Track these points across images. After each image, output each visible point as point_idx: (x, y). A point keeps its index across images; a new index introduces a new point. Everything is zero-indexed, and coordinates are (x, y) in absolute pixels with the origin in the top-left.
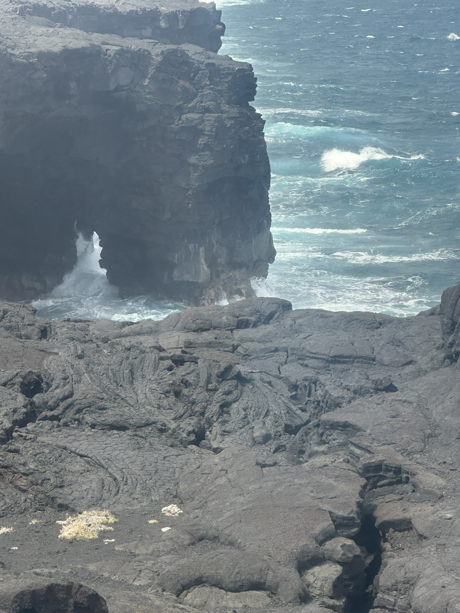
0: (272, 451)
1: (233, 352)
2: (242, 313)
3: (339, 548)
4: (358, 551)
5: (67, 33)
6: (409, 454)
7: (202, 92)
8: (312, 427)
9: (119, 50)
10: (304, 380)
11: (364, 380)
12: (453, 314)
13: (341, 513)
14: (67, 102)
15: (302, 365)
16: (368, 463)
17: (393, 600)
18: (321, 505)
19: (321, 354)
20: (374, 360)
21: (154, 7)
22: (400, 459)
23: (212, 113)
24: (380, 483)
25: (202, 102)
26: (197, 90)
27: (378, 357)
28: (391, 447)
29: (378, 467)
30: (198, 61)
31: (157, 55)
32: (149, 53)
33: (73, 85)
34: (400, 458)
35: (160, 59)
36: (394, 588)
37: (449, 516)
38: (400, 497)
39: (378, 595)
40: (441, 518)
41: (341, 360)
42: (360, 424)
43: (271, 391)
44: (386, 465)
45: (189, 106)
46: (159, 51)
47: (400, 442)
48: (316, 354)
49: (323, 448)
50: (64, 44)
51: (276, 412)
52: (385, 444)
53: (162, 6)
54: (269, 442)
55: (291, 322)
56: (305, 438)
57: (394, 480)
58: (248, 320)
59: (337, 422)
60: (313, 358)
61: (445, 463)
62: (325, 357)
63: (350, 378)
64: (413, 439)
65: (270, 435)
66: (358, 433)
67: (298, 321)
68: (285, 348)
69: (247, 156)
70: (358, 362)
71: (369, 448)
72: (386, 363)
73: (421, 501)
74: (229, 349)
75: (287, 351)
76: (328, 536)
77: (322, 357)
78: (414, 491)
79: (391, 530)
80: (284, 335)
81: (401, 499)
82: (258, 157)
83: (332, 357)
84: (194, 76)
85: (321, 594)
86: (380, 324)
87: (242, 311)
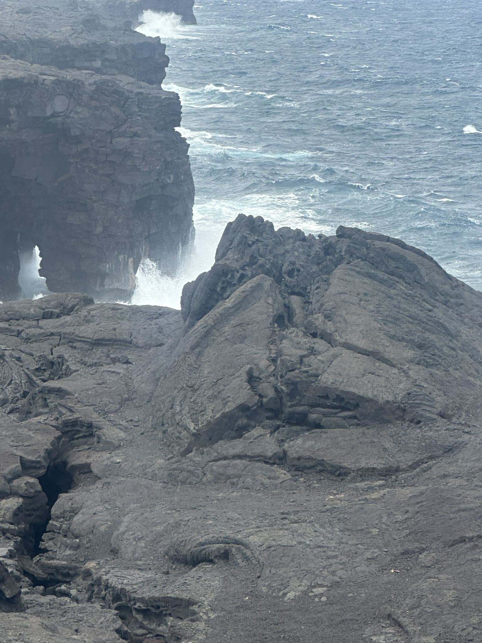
0: (7, 412)
1: (18, 337)
2: (48, 306)
3: (23, 485)
4: (39, 488)
5: (7, 64)
6: (104, 413)
7: (131, 118)
8: (37, 393)
9: (55, 80)
10: (58, 357)
11: (104, 358)
12: (190, 304)
13: (30, 458)
14: (8, 126)
15: (71, 347)
16: (67, 420)
17: (59, 525)
18: (15, 451)
19: (87, 338)
20: (130, 343)
21: (104, 41)
22: (94, 418)
23: (141, 137)
24: (76, 436)
25: (131, 127)
26: (126, 116)
27: (135, 340)
28: (91, 408)
29: (75, 423)
30: (128, 91)
31: (90, 85)
32: (83, 84)
33: (12, 111)
34: (95, 415)
35: (93, 88)
36: (62, 516)
37: (118, 460)
38: (89, 447)
39: (51, 522)
40: (112, 462)
41: (103, 343)
42: (70, 390)
43: (17, 364)
44: (80, 422)
45: (120, 131)
46: (92, 81)
47: (99, 404)
48: (83, 337)
49: (46, 410)
50: (4, 74)
51: (17, 382)
52: (86, 406)
53: (112, 40)
54: (6, 405)
55: (86, 314)
56: (32, 401)
57: (87, 434)
58: (52, 312)
59: (52, 388)
60: (80, 341)
61: (132, 420)
62: (89, 340)
63: (94, 356)
64: (111, 401)
65: (8, 399)
66: (67, 397)
67: (92, 313)
68: (59, 332)
69: (172, 176)
70: (117, 345)
71: (72, 409)
72: (140, 346)
73: (103, 450)
74: (14, 334)
75: (60, 335)
76: (17, 476)
77: (87, 340)
78: (98, 442)
79: (78, 473)
80: (77, 324)
81: (89, 449)
82: (182, 177)
83: (95, 340)
84: (124, 104)
85: (3, 520)
86: (160, 315)
87: (49, 304)
